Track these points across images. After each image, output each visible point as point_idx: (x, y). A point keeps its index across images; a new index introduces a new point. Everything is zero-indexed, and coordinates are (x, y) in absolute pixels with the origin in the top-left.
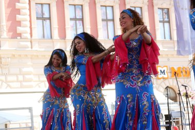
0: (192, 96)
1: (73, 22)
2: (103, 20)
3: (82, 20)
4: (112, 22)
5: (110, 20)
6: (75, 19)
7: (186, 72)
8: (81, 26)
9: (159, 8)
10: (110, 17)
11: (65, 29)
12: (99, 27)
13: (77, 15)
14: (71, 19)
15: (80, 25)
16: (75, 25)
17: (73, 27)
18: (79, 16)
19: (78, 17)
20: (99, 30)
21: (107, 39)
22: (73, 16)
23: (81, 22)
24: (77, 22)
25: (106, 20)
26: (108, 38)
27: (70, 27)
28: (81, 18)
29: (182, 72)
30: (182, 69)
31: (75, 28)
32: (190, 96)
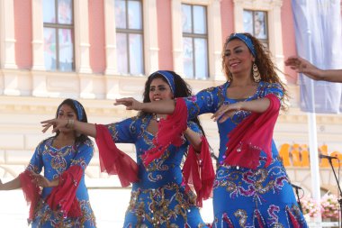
0: (312, 211)
1: (51, 31)
2: (119, 31)
3: (72, 27)
4: (138, 36)
5: (134, 32)
6: (55, 25)
7: (300, 156)
8: (69, 43)
9: (245, 10)
10: (134, 24)
11: (31, 46)
12: (108, 46)
13: (59, 16)
14: (46, 25)
15: (67, 40)
16: (54, 39)
17: (49, 42)
18: (64, 18)
19: (61, 21)
20: (108, 52)
21: (125, 74)
22: (50, 19)
23: (69, 32)
24: (61, 31)
25: (125, 31)
26: (129, 71)
27: (42, 42)
28: (69, 22)
29: (291, 155)
30: (293, 148)
31: (54, 44)
32: (308, 211)
